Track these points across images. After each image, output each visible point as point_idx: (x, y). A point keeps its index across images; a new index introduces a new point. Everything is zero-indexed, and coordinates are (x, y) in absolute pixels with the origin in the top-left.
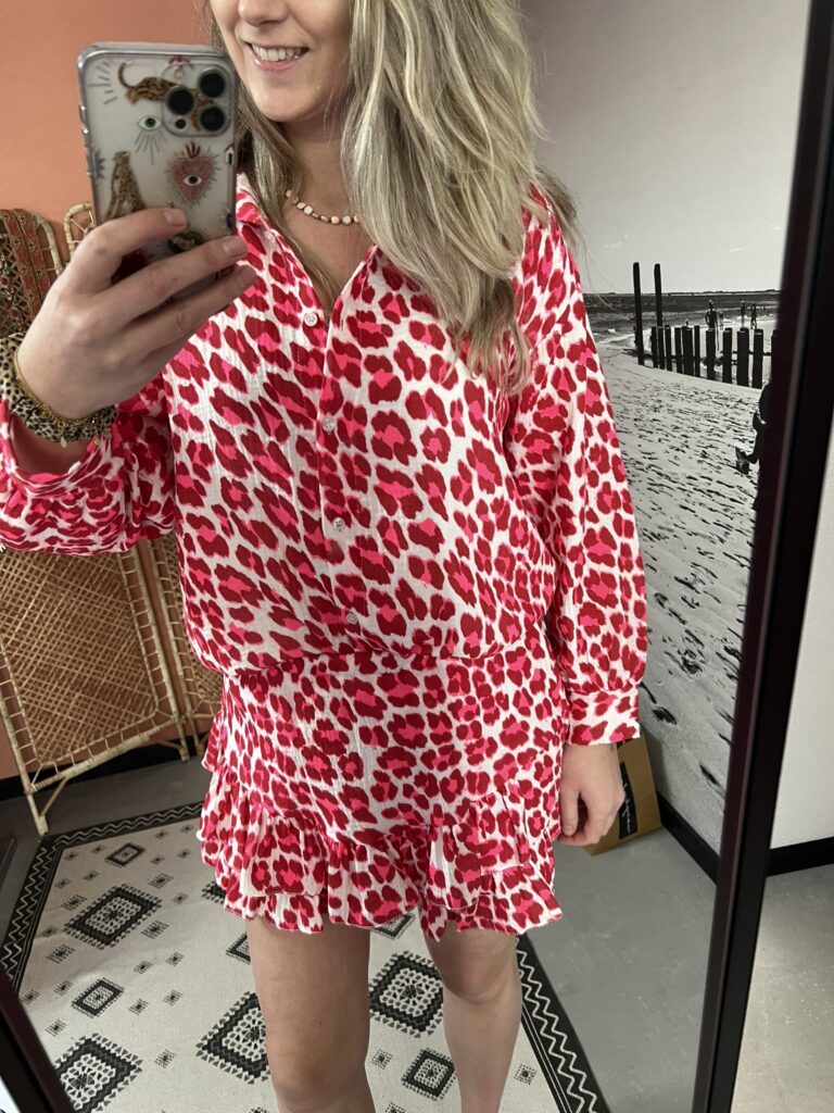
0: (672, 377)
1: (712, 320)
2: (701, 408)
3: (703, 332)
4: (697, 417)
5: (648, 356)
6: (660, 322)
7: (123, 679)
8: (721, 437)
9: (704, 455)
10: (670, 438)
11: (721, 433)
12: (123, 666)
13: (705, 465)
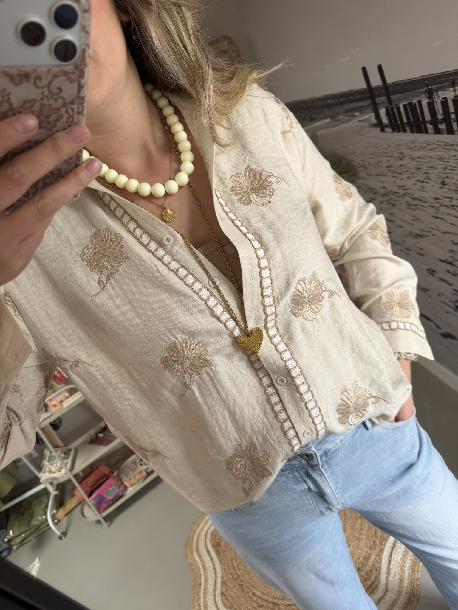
0: (407, 137)
1: (430, 94)
2: (434, 154)
3: (425, 102)
4: (433, 160)
5: (387, 126)
6: (390, 102)
8: (454, 170)
9: (443, 183)
10: (415, 175)
11: (453, 168)
13: (445, 190)
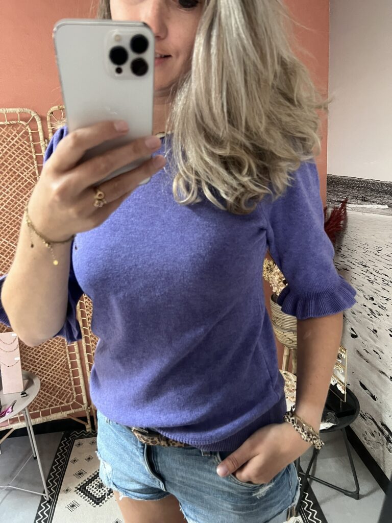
7: (55, 380)
12: (56, 373)
